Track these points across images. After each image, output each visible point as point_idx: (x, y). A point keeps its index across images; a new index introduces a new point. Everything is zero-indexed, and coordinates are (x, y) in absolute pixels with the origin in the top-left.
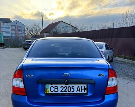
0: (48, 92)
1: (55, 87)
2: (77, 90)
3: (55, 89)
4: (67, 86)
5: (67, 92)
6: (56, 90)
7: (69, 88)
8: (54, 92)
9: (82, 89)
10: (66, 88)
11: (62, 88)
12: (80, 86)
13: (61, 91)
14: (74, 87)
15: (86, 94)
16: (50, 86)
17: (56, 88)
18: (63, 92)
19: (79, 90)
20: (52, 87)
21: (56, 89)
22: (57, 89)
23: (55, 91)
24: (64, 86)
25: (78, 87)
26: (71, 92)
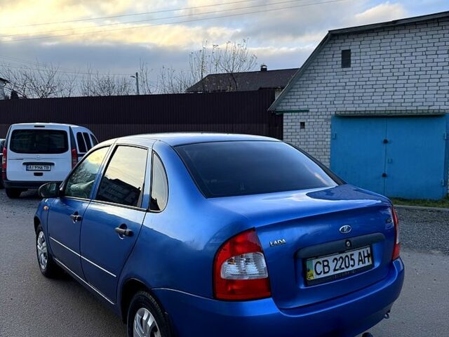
0: (312, 278)
1: (324, 261)
2: (359, 261)
3: (324, 266)
4: (343, 255)
5: (343, 268)
6: (326, 269)
7: (347, 259)
8: (322, 276)
9: (365, 257)
10: (341, 260)
11: (335, 261)
12: (361, 251)
13: (335, 270)
14: (353, 255)
15: (372, 265)
16: (314, 262)
17: (326, 263)
18: (337, 270)
19: (362, 260)
20: (318, 264)
21: (326, 266)
22: (328, 266)
23: (325, 273)
24: (338, 257)
25: (360, 253)
26: (351, 269)
